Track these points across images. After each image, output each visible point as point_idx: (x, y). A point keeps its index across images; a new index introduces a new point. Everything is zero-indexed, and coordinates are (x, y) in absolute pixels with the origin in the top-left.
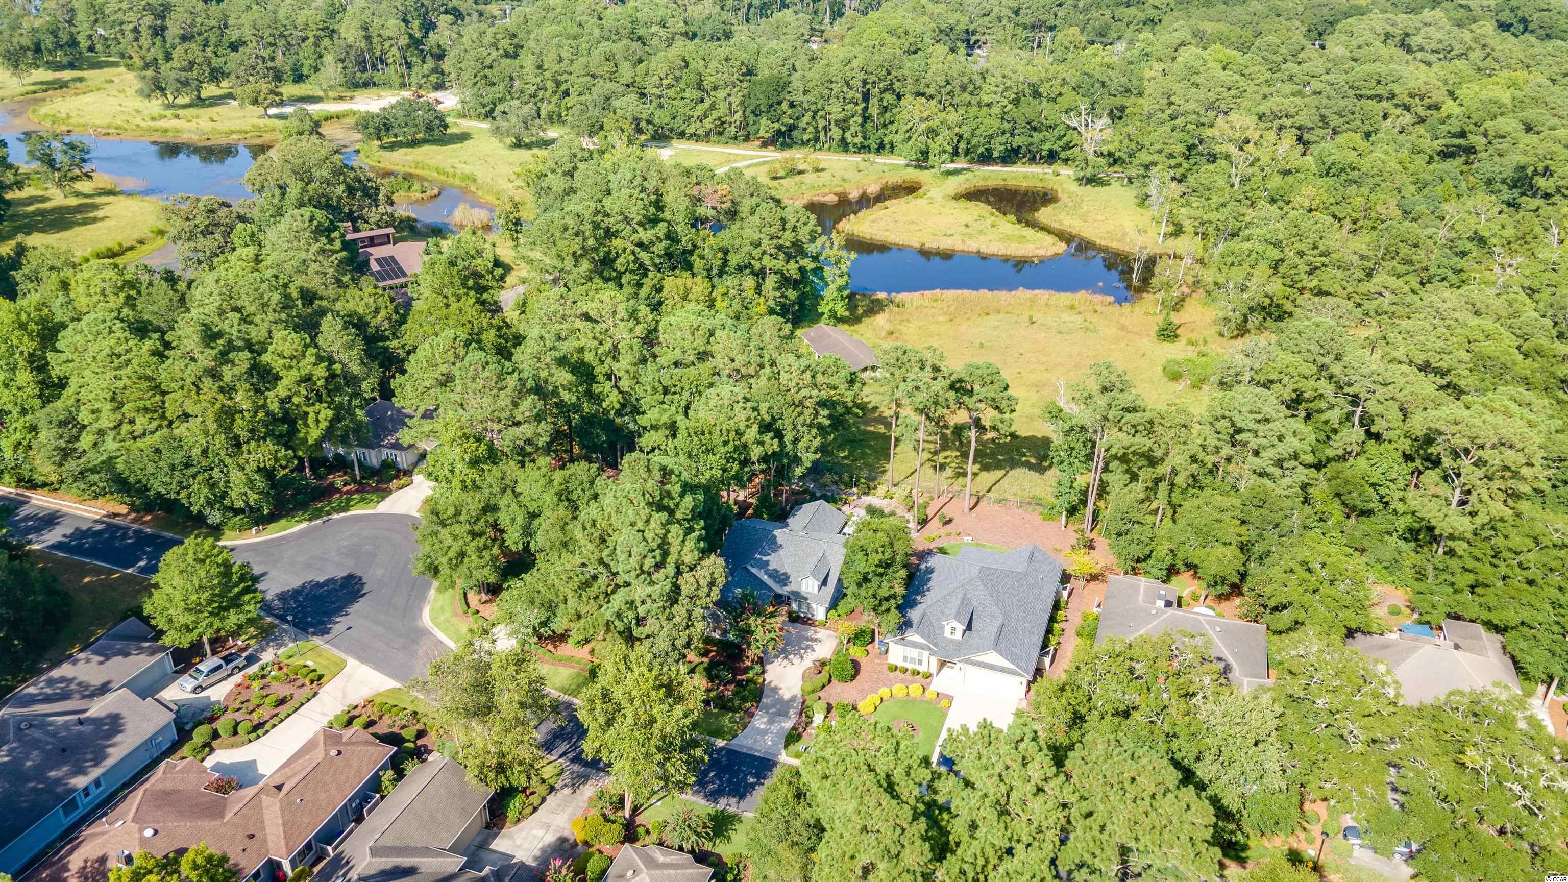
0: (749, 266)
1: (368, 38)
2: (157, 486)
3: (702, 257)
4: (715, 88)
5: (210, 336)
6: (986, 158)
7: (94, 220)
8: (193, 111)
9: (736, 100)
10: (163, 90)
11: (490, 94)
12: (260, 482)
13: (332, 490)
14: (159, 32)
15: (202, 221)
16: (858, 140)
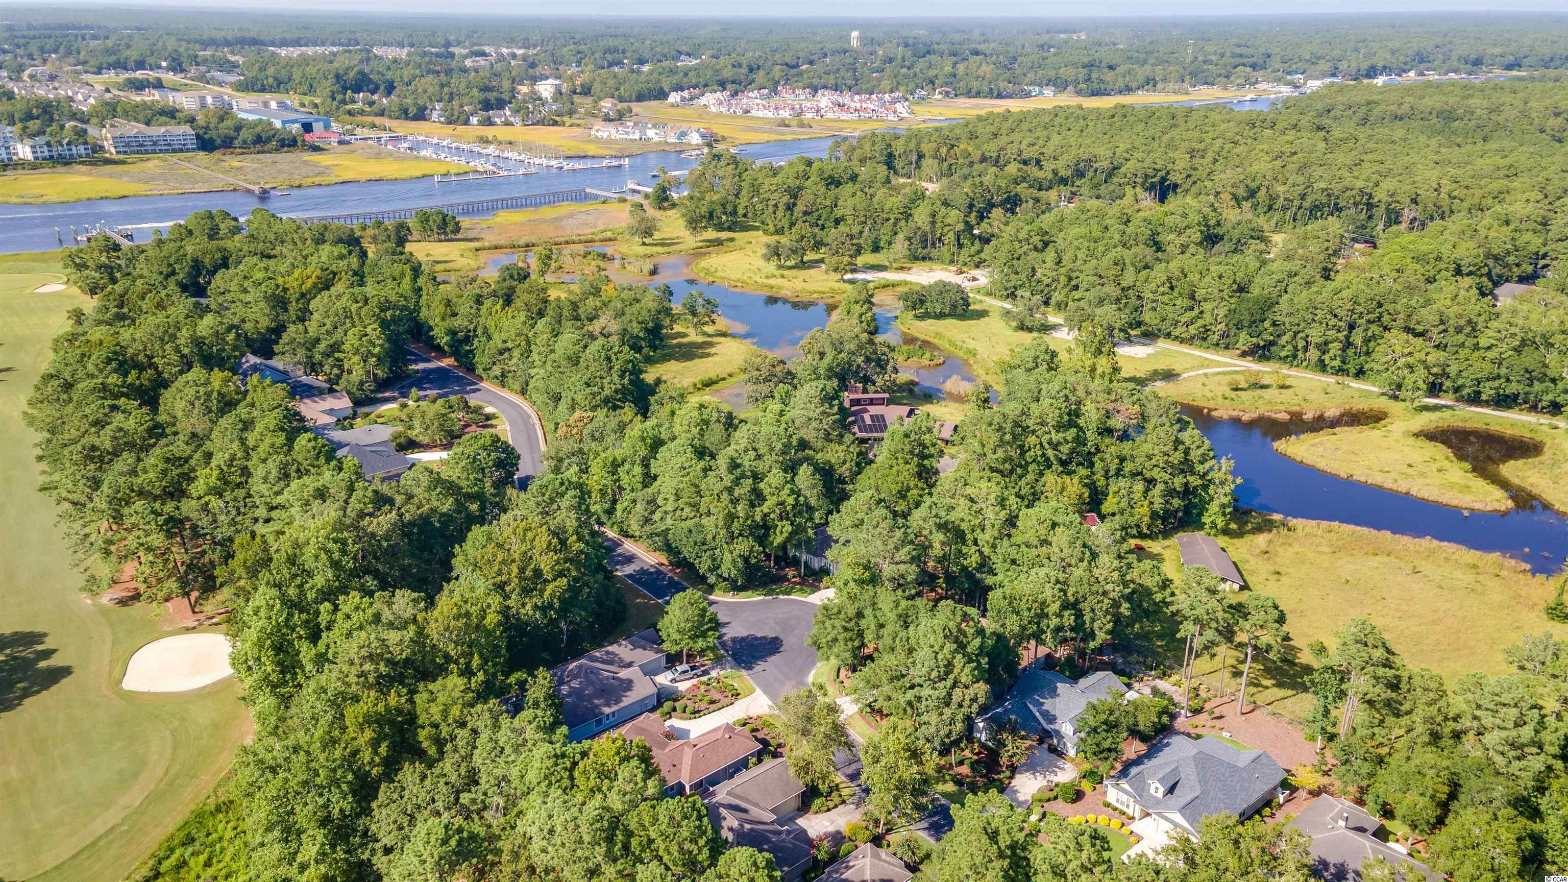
0: (1140, 474)
1: (933, 223)
2: (685, 553)
3: (1102, 460)
4: (1205, 300)
5: (734, 465)
6: (1475, 399)
7: (709, 355)
8: (794, 272)
9: (1222, 312)
10: (778, 255)
11: (1014, 280)
12: (740, 565)
13: (784, 579)
14: (790, 208)
15: (765, 372)
16: (1337, 363)
